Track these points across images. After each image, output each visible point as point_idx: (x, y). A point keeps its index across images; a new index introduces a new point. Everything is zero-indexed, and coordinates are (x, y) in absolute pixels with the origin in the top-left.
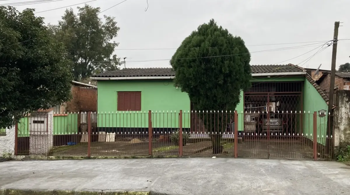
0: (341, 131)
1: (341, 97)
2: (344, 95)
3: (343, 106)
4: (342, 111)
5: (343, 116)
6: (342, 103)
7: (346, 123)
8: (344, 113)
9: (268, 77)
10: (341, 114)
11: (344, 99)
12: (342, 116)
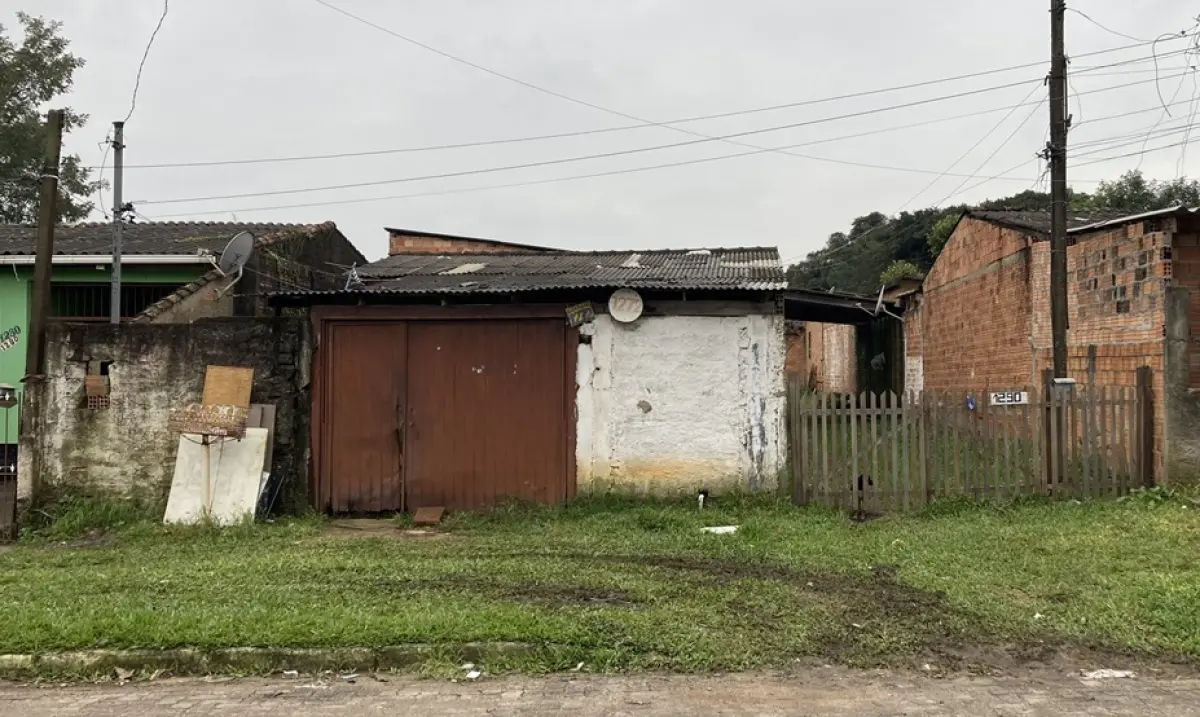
0: (53, 452)
1: (54, 346)
2: (62, 340)
3: (58, 372)
4: (58, 390)
5: (59, 405)
6: (57, 366)
7: (71, 427)
8: (62, 396)
9: (98, 268)
10: (55, 399)
11: (63, 352)
12: (56, 405)
